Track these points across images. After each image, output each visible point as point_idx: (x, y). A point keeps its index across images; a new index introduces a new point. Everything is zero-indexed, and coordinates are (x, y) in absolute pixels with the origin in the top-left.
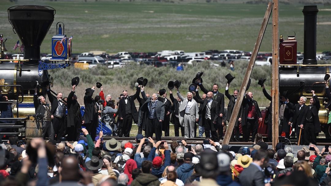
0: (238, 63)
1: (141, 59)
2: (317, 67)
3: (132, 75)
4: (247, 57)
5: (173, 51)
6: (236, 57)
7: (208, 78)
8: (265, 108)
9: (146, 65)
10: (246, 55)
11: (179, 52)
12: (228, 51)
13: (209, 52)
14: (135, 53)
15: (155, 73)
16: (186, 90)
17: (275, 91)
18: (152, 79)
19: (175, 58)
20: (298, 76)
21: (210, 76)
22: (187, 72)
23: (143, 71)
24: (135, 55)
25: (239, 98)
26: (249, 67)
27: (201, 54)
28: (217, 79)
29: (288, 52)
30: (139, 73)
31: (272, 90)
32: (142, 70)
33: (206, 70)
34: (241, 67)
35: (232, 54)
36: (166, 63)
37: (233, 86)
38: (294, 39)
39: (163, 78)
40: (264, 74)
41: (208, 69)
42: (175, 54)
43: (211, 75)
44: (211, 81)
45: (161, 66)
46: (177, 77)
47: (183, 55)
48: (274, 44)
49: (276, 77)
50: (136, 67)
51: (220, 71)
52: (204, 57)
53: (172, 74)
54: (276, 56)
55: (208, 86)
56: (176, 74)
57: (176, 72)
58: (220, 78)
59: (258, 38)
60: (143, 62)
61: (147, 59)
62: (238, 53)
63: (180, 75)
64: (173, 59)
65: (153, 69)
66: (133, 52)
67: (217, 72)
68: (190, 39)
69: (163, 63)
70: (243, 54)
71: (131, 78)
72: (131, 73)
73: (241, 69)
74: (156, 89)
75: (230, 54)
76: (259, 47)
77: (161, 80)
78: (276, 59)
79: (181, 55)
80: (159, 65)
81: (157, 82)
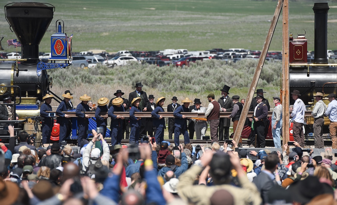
0: (244, 62)
1: (143, 58)
3: (134, 75)
5: (175, 49)
6: (242, 56)
7: (213, 77)
9: (148, 64)
10: (252, 54)
11: (182, 50)
12: (234, 49)
13: (214, 50)
14: (136, 52)
15: (158, 73)
16: (190, 90)
18: (155, 79)
19: (178, 57)
21: (216, 76)
22: (191, 72)
23: (145, 70)
24: (136, 54)
25: (248, 99)
26: (258, 66)
27: (205, 53)
28: (223, 79)
30: (141, 73)
33: (211, 69)
34: (247, 66)
35: (237, 53)
36: (169, 62)
37: (239, 87)
39: (166, 78)
42: (178, 53)
44: (216, 81)
45: (163, 65)
46: (181, 76)
47: (187, 53)
50: (137, 67)
51: (225, 71)
52: (209, 56)
53: (175, 73)
55: (213, 86)
56: (180, 74)
57: (180, 71)
58: (226, 78)
60: (145, 61)
61: (149, 59)
62: (244, 51)
63: (184, 74)
64: (176, 58)
66: (134, 51)
67: (222, 72)
68: (193, 37)
69: (166, 62)
70: (249, 53)
71: (132, 78)
72: (132, 72)
73: (247, 68)
74: (159, 90)
75: (235, 52)
77: (164, 80)
79: (184, 54)
80: (161, 64)
81: (160, 81)
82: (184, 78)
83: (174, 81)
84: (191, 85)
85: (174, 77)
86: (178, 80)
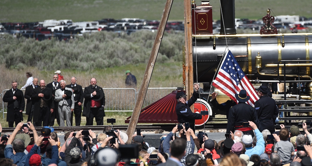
0: (139, 34)
1: (18, 31)
2: (237, 38)
3: (7, 51)
4: (150, 27)
5: (57, 20)
6: (137, 27)
7: (104, 52)
8: (177, 88)
9: (24, 38)
10: (149, 24)
11: (66, 21)
12: (127, 19)
13: (103, 21)
14: (10, 23)
15: (38, 48)
16: (77, 68)
17: (189, 67)
18: (34, 55)
19: (61, 29)
20: (214, 48)
21: (107, 51)
22: (77, 46)
23: (21, 46)
24: (10, 26)
25: (146, 77)
26: (157, 38)
27: (94, 24)
28: (115, 54)
29: (202, 20)
30: (16, 48)
31: (185, 66)
32: (20, 44)
33: (101, 43)
34: (143, 39)
35: (131, 24)
36: (50, 35)
37: (134, 63)
38: (209, 5)
39: (48, 54)
40: (171, 47)
41: (103, 42)
42: (61, 24)
43: (107, 49)
44: (108, 57)
45: (44, 39)
46: (65, 52)
47: (71, 25)
48: (186, 11)
49: (189, 51)
50: (12, 42)
51: (118, 44)
52: (98, 28)
53: (58, 49)
54: (189, 26)
55: (104, 63)
56: (64, 49)
57: (64, 46)
58: (119, 53)
59: (167, 3)
60: (21, 35)
61: (25, 31)
62: (138, 21)
63: (68, 49)
64: (59, 30)
65: (34, 44)
66: (7, 22)
67: (115, 46)
68: (79, 5)
69: (46, 35)
70: (145, 23)
71: (6, 54)
72: (6, 48)
73: (143, 41)
74: (39, 69)
75: (128, 23)
76: (169, 15)
77: (45, 57)
78: (188, 29)
79: (69, 26)
80: (41, 38)
81: (40, 59)
82: (68, 53)
83: (57, 57)
84: (78, 61)
85: (57, 53)
86: (62, 57)
